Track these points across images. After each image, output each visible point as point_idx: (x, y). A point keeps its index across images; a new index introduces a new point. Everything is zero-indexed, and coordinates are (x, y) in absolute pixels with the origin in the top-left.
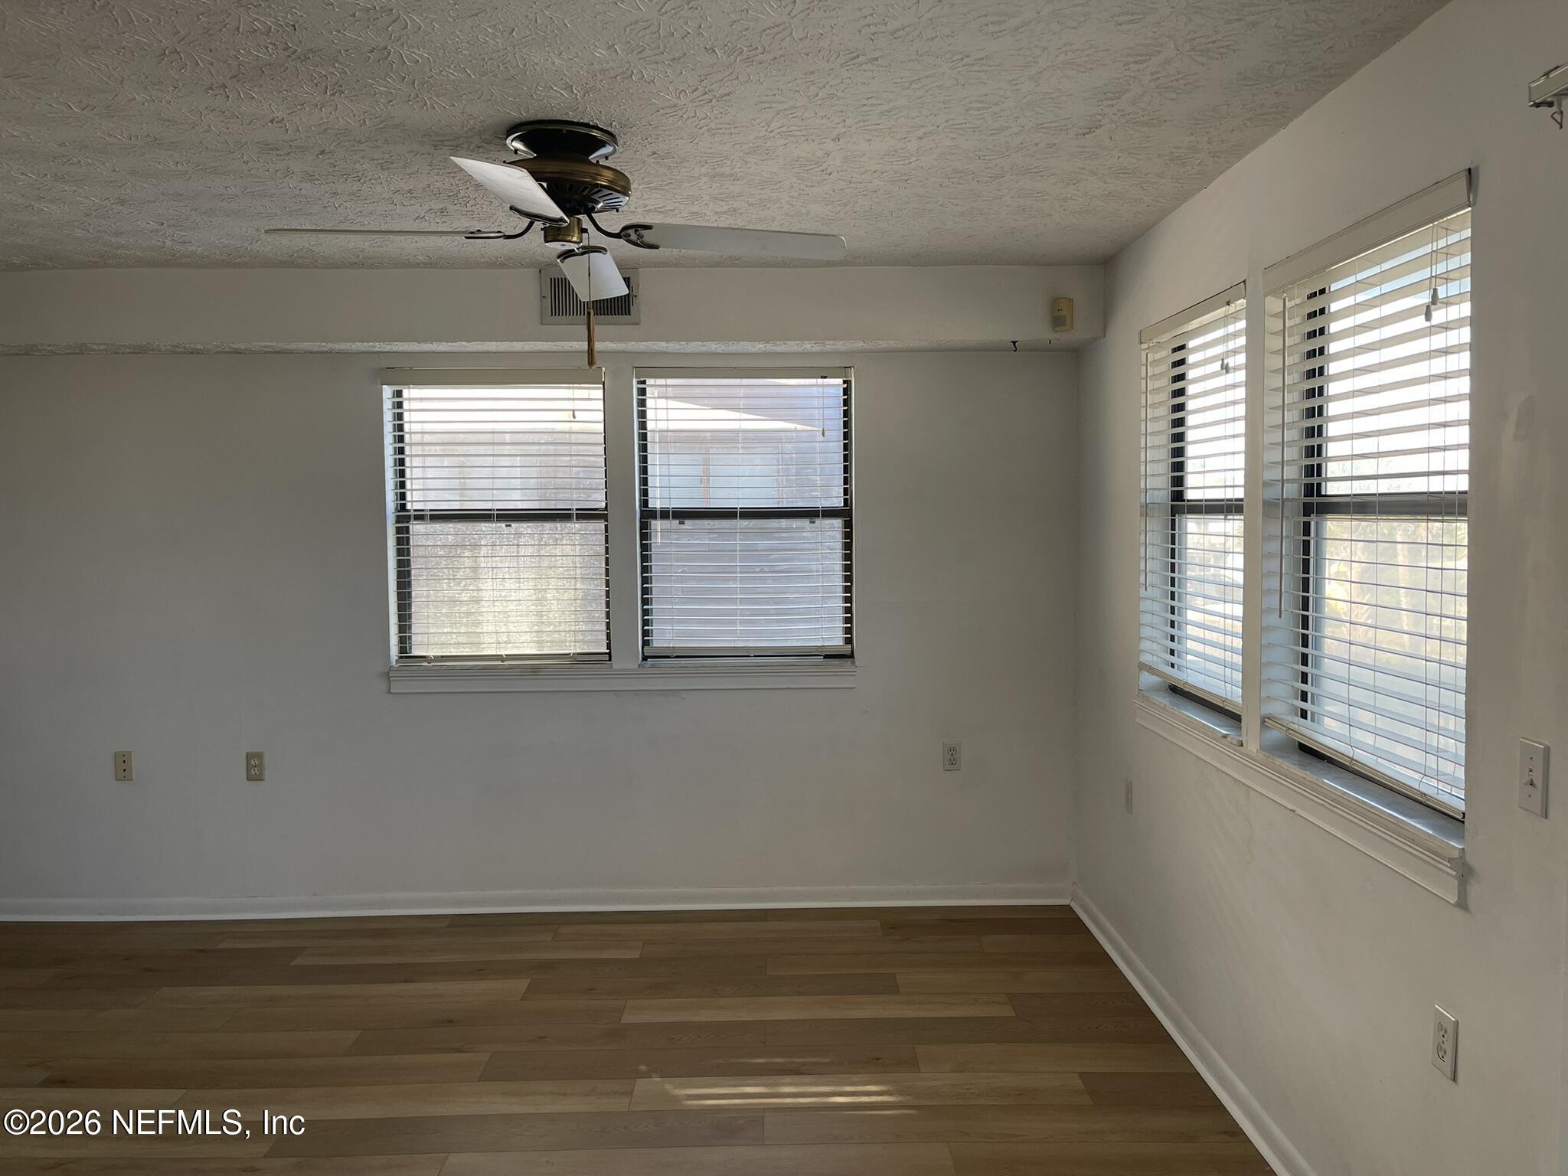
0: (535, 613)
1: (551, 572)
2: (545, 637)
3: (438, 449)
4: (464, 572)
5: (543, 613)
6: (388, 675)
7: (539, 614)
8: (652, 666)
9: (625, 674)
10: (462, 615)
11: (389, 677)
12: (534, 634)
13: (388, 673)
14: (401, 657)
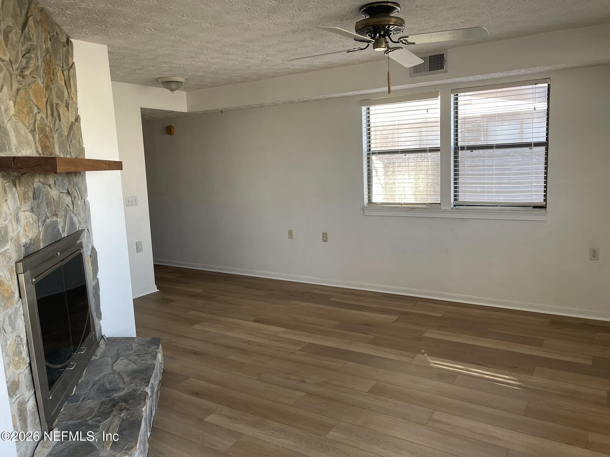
0: (414, 188)
1: (420, 172)
2: (418, 197)
3: (382, 128)
4: (390, 173)
5: (417, 188)
6: (363, 209)
7: (416, 188)
8: (457, 209)
9: (445, 211)
10: (389, 188)
11: (364, 210)
12: (414, 196)
13: (363, 208)
14: (369, 203)
